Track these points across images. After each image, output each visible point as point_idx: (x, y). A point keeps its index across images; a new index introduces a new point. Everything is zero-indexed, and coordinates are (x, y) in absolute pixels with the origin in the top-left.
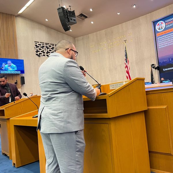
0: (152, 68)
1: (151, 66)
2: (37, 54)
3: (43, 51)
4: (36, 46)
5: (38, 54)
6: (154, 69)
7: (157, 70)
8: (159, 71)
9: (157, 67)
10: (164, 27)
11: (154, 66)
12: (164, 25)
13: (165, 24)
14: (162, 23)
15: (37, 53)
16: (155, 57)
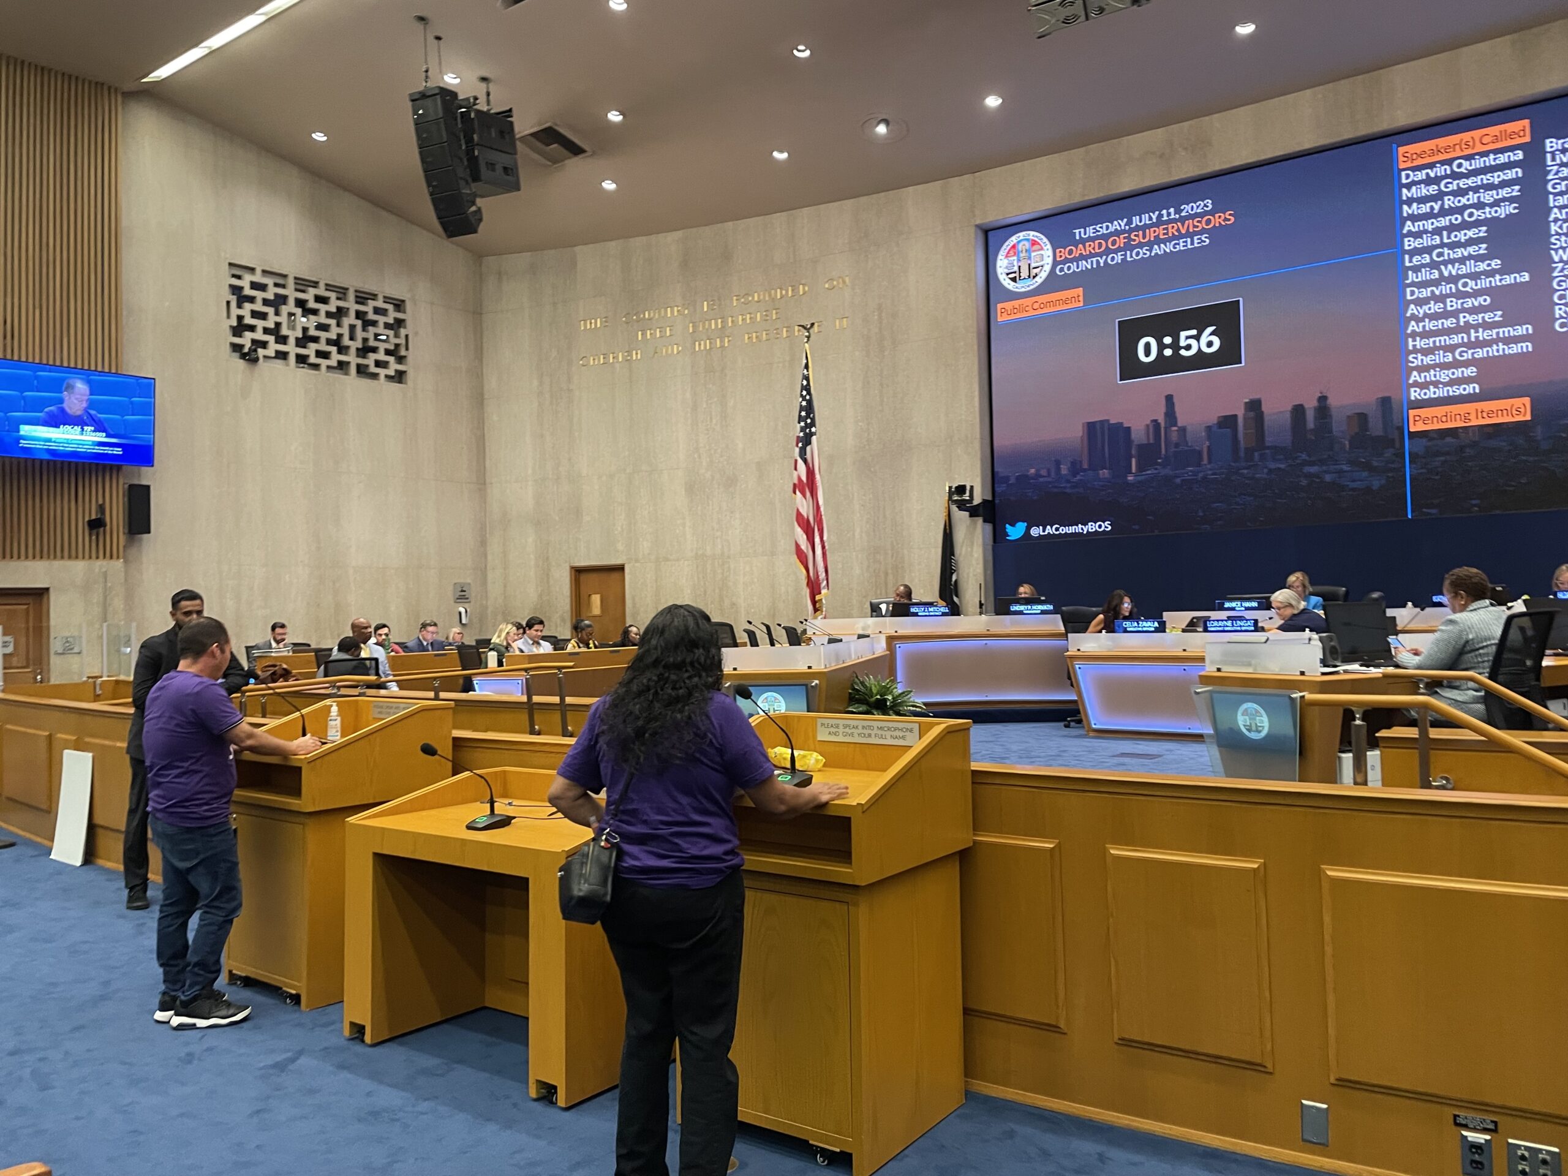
0: (954, 508)
1: (951, 493)
2: (237, 348)
3: (275, 331)
4: (236, 290)
5: (242, 346)
6: (961, 517)
7: (980, 520)
8: (989, 527)
9: (985, 502)
10: (1048, 268)
11: (966, 497)
12: (1046, 255)
13: (1050, 253)
14: (1034, 243)
15: (237, 340)
16: (977, 445)
